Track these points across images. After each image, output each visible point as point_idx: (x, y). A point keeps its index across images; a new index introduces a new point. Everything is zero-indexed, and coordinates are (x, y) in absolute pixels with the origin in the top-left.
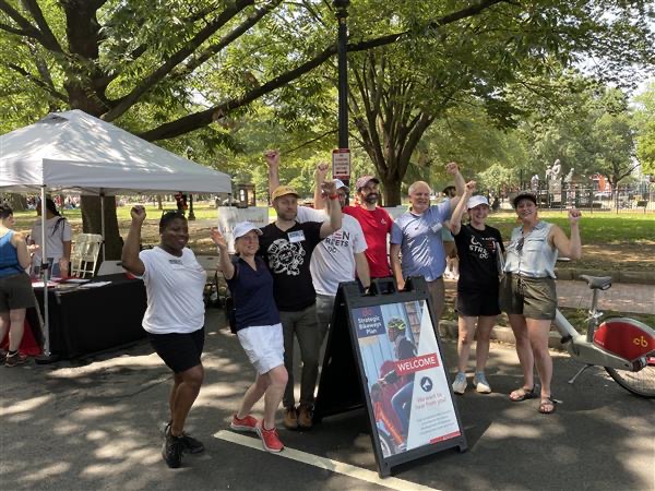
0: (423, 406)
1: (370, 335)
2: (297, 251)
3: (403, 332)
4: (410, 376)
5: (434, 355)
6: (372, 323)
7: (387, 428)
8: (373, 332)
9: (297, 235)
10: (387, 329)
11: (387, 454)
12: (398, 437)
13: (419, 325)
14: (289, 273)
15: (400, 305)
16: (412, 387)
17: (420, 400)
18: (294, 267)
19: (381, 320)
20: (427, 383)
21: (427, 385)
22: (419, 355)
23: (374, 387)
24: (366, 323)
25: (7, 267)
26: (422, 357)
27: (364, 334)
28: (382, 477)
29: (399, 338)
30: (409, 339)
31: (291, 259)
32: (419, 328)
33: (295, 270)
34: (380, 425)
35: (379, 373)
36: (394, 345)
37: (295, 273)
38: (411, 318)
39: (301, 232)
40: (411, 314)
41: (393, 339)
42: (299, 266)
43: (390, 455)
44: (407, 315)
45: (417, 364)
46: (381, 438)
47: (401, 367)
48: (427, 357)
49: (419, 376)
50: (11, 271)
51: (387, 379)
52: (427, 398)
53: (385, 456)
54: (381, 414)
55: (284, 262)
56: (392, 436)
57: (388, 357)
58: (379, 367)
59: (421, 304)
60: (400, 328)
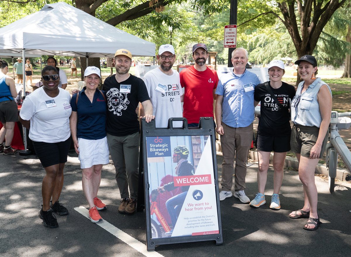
0: (192, 210)
1: (157, 156)
2: (123, 99)
3: (186, 157)
4: (186, 188)
5: (209, 176)
6: (161, 148)
7: (158, 219)
8: (160, 154)
9: (126, 88)
10: (173, 153)
11: (155, 235)
12: (166, 227)
13: (201, 153)
14: (115, 113)
15: (187, 138)
16: (185, 196)
17: (190, 205)
18: (119, 110)
19: (169, 147)
20: (198, 194)
21: (198, 196)
22: (196, 174)
23: (154, 192)
24: (156, 148)
25: (3, 97)
26: (199, 176)
27: (153, 155)
28: (149, 250)
29: (182, 161)
30: (189, 162)
31: (118, 104)
32: (200, 156)
33: (119, 113)
34: (154, 217)
35: (160, 183)
36: (176, 165)
37: (118, 114)
38: (195, 148)
39: (129, 86)
40: (195, 144)
41: (176, 161)
42: (122, 110)
43: (157, 237)
44: (192, 145)
45: (192, 180)
46: (152, 225)
47: (179, 181)
48: (202, 176)
49: (192, 189)
50: (5, 99)
51: (166, 188)
52: (196, 205)
53: (153, 237)
54: (156, 210)
55: (113, 104)
56: (161, 226)
57: (169, 173)
58: (160, 178)
59: (206, 139)
60: (184, 153)
